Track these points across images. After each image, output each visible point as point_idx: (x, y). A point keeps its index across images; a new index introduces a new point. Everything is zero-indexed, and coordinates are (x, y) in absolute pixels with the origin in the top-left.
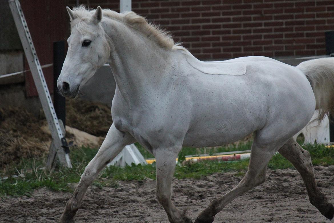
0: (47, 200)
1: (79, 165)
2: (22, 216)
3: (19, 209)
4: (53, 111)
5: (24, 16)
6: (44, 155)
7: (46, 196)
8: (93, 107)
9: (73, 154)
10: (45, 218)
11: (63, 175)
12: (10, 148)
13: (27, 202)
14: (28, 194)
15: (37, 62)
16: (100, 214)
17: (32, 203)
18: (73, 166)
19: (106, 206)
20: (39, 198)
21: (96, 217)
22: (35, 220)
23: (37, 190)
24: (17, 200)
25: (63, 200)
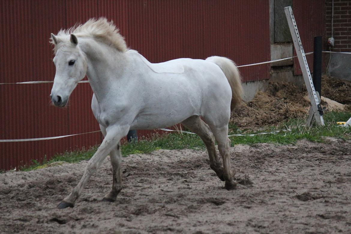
0: (306, 148)
1: (330, 124)
2: (289, 158)
3: (287, 153)
4: (312, 85)
5: (294, 19)
6: (305, 116)
7: (306, 145)
8: (341, 83)
9: (325, 116)
10: (305, 160)
11: (318, 131)
12: (281, 111)
13: (293, 149)
14: (293, 143)
15: (302, 51)
16: (344, 159)
17: (296, 149)
18: (325, 124)
19: (348, 153)
20: (301, 146)
21: (341, 161)
22: (298, 161)
23: (300, 140)
24: (285, 147)
25: (318, 148)
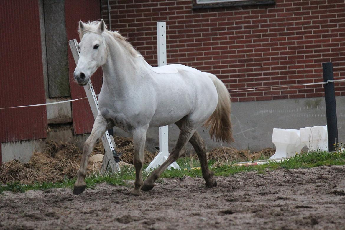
7: (106, 188)
8: (128, 141)
13: (92, 193)
14: (92, 187)
15: (92, 90)
17: (97, 193)
20: (101, 190)
23: (99, 184)
25: (121, 190)
